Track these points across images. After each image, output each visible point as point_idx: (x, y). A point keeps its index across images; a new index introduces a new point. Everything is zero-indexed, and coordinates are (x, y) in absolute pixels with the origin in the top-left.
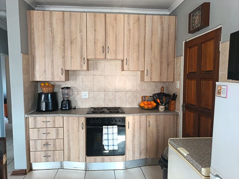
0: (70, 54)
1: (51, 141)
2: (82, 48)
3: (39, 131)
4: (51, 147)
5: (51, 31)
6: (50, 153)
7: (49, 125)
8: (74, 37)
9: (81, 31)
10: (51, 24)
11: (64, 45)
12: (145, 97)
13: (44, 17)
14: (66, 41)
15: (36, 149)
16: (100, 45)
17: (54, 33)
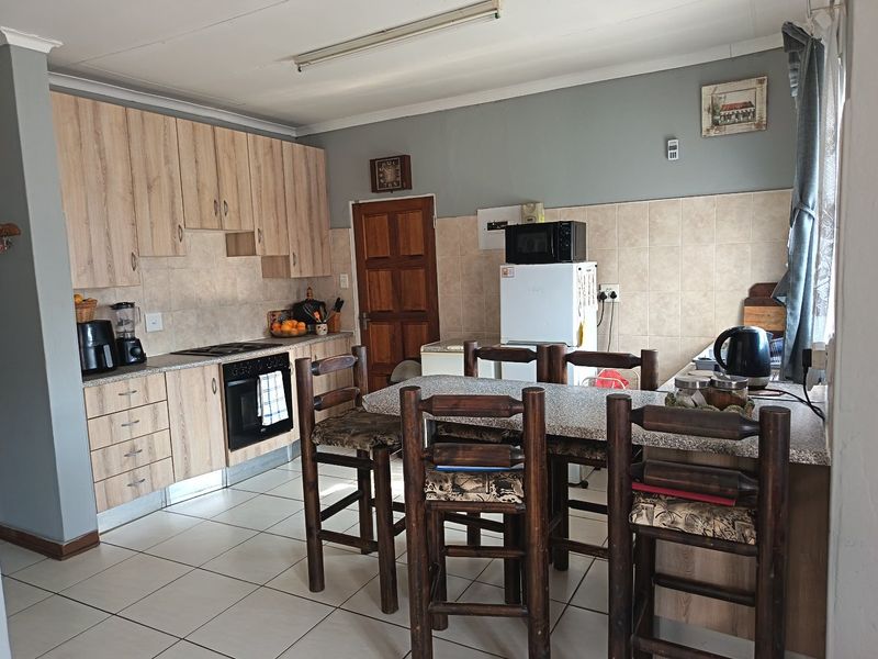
0: (148, 217)
1: (142, 442)
2: (173, 203)
3: (111, 421)
4: (143, 458)
5: (100, 153)
6: (142, 473)
7: (136, 400)
8: (154, 175)
9: (167, 161)
10: (97, 134)
11: (132, 193)
12: (273, 314)
13: (77, 114)
14: (137, 184)
15: (107, 471)
16: (209, 197)
17: (107, 158)
